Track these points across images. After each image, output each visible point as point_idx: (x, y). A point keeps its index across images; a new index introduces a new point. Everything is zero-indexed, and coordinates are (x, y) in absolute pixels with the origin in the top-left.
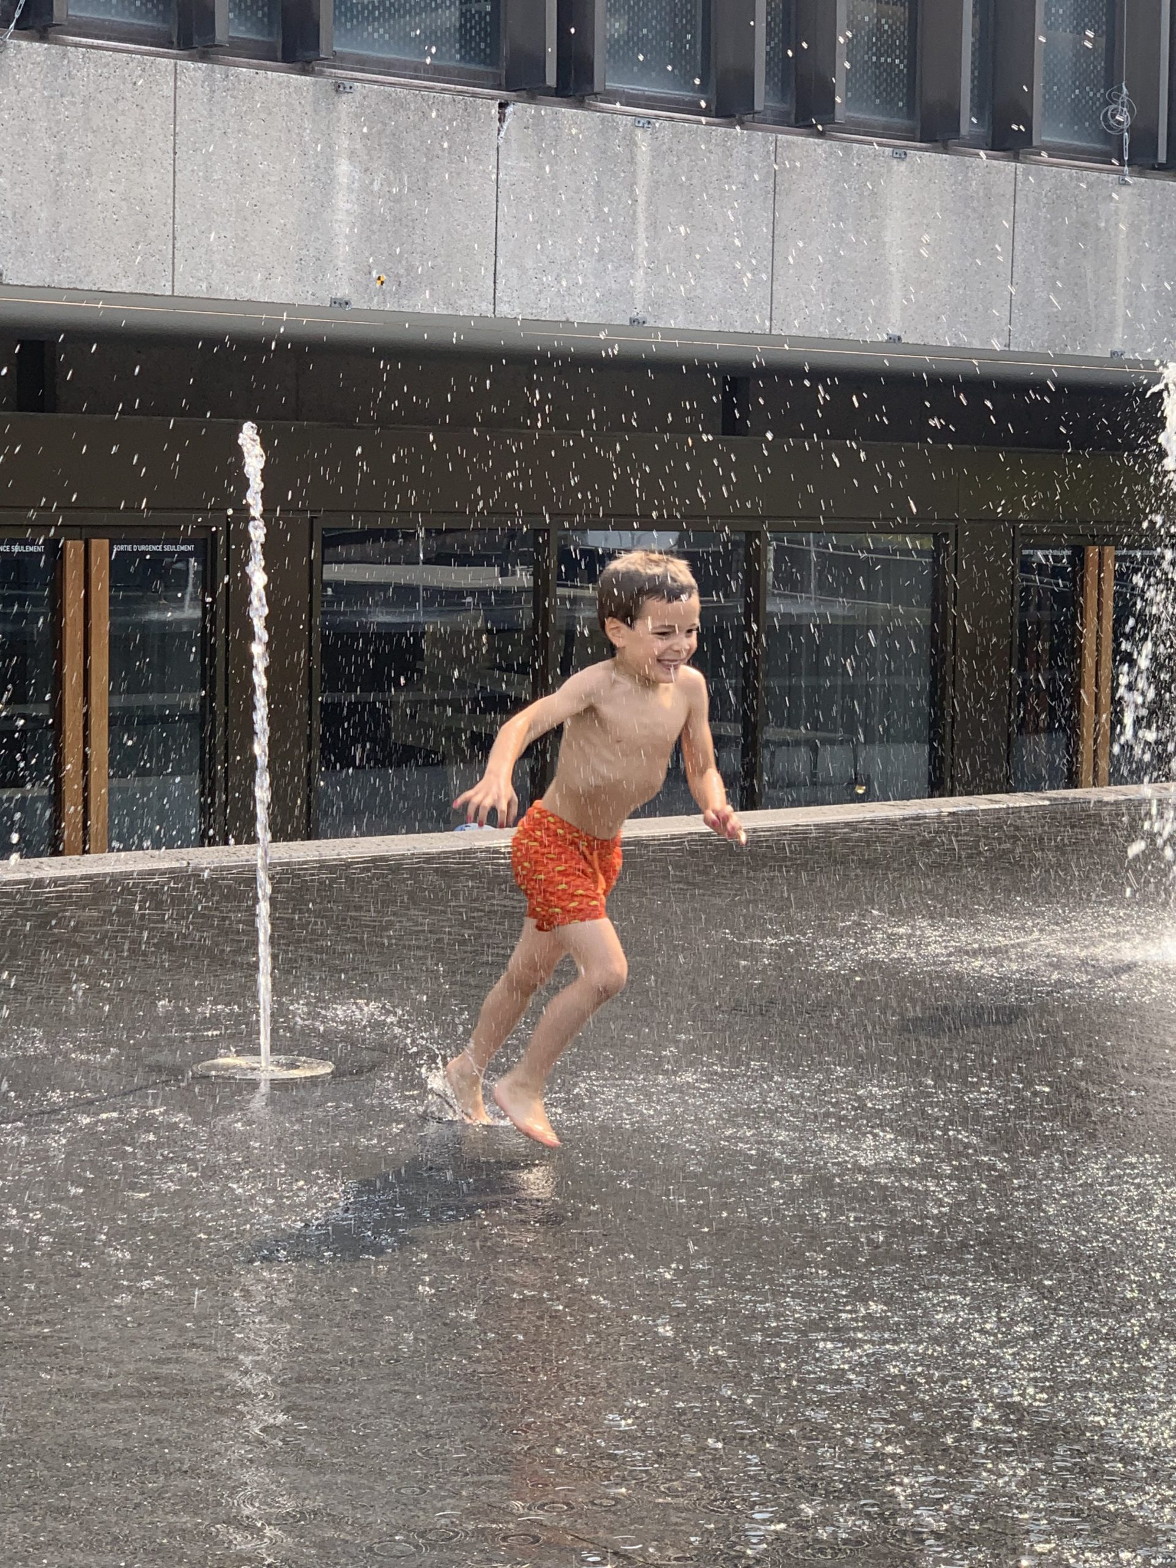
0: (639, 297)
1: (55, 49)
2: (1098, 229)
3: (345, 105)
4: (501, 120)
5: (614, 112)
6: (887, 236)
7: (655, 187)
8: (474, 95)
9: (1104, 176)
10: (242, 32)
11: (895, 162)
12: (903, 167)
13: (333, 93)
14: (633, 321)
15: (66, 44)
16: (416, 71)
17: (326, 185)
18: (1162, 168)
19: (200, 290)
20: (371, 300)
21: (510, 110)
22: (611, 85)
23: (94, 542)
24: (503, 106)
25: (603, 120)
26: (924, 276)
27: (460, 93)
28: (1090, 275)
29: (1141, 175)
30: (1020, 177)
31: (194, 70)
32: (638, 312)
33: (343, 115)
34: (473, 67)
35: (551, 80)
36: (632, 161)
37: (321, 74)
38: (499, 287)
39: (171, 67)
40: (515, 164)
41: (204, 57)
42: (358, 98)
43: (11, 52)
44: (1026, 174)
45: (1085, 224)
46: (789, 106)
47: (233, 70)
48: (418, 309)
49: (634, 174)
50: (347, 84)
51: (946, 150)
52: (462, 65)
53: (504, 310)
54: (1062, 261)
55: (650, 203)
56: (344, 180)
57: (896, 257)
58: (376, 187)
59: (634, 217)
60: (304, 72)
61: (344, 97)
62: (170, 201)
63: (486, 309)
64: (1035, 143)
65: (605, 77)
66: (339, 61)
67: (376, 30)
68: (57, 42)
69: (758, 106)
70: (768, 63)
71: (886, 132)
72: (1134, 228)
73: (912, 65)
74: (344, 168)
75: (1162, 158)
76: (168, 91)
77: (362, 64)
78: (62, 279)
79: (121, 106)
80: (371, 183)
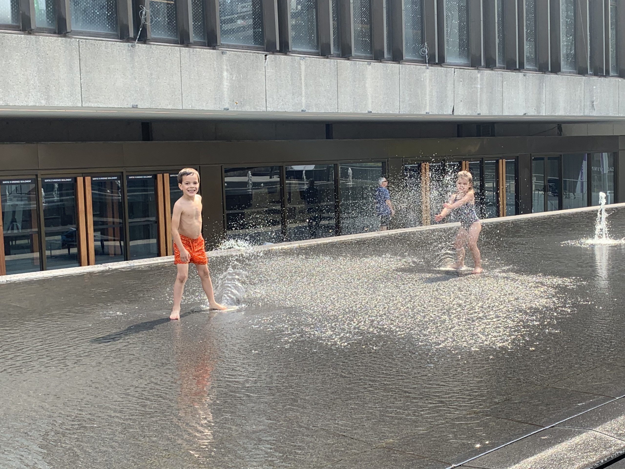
0: (303, 104)
1: (148, 46)
2: (421, 81)
3: (225, 57)
4: (266, 59)
5: (294, 56)
6: (367, 85)
7: (306, 75)
8: (258, 53)
9: (422, 67)
10: (196, 40)
11: (368, 66)
12: (370, 67)
13: (221, 54)
14: (302, 111)
15: (151, 44)
16: (243, 48)
17: (221, 78)
18: (437, 64)
19: (190, 107)
20: (234, 108)
21: (267, 57)
22: (293, 49)
23: (165, 175)
24: (266, 56)
25: (292, 59)
26: (377, 95)
27: (254, 53)
28: (420, 93)
29: (432, 66)
30: (400, 68)
31: (185, 50)
32: (303, 108)
33: (224, 60)
34: (257, 46)
35: (278, 48)
36: (300, 69)
37: (218, 49)
38: (267, 103)
39: (179, 50)
40: (270, 71)
41: (187, 46)
42: (228, 55)
43: (137, 47)
44: (402, 67)
45: (418, 80)
46: (339, 52)
47: (195, 49)
48: (246, 110)
49: (301, 72)
50: (225, 52)
51: (381, 62)
52: (255, 45)
53: (269, 109)
54: (412, 90)
55: (305, 80)
56: (226, 77)
57: (370, 91)
58: (234, 79)
59: (301, 83)
60: (214, 49)
61: (224, 55)
62: (180, 84)
63: (264, 109)
64: (404, 59)
65: (292, 47)
66: (222, 46)
67: (232, 37)
68: (149, 44)
69: (332, 53)
70: (334, 41)
71: (366, 58)
72: (431, 80)
73: (371, 40)
74: (225, 74)
75: (437, 61)
76: (178, 56)
77: (228, 46)
78: (153, 106)
79: (166, 60)
80: (233, 77)
